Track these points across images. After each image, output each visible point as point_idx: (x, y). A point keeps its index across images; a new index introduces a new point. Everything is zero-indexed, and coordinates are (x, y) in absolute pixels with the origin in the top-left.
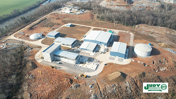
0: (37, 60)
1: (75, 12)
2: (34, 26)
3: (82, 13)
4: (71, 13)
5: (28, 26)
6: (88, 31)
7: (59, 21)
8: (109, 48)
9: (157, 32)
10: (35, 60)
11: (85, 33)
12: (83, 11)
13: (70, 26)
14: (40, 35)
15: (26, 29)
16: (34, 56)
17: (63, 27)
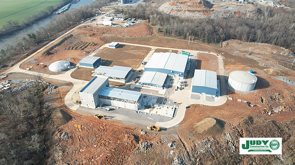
0: (70, 106)
1: (121, 24)
2: (52, 48)
3: (132, 24)
4: (114, 24)
5: (43, 50)
6: (147, 53)
7: (95, 40)
8: (188, 80)
9: (257, 51)
10: (66, 107)
11: (144, 57)
12: (133, 21)
13: (115, 46)
14: (67, 64)
15: (40, 54)
16: (63, 99)
17: (104, 49)
